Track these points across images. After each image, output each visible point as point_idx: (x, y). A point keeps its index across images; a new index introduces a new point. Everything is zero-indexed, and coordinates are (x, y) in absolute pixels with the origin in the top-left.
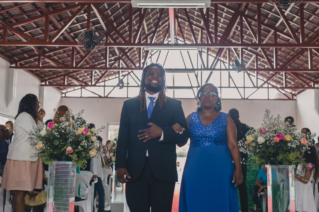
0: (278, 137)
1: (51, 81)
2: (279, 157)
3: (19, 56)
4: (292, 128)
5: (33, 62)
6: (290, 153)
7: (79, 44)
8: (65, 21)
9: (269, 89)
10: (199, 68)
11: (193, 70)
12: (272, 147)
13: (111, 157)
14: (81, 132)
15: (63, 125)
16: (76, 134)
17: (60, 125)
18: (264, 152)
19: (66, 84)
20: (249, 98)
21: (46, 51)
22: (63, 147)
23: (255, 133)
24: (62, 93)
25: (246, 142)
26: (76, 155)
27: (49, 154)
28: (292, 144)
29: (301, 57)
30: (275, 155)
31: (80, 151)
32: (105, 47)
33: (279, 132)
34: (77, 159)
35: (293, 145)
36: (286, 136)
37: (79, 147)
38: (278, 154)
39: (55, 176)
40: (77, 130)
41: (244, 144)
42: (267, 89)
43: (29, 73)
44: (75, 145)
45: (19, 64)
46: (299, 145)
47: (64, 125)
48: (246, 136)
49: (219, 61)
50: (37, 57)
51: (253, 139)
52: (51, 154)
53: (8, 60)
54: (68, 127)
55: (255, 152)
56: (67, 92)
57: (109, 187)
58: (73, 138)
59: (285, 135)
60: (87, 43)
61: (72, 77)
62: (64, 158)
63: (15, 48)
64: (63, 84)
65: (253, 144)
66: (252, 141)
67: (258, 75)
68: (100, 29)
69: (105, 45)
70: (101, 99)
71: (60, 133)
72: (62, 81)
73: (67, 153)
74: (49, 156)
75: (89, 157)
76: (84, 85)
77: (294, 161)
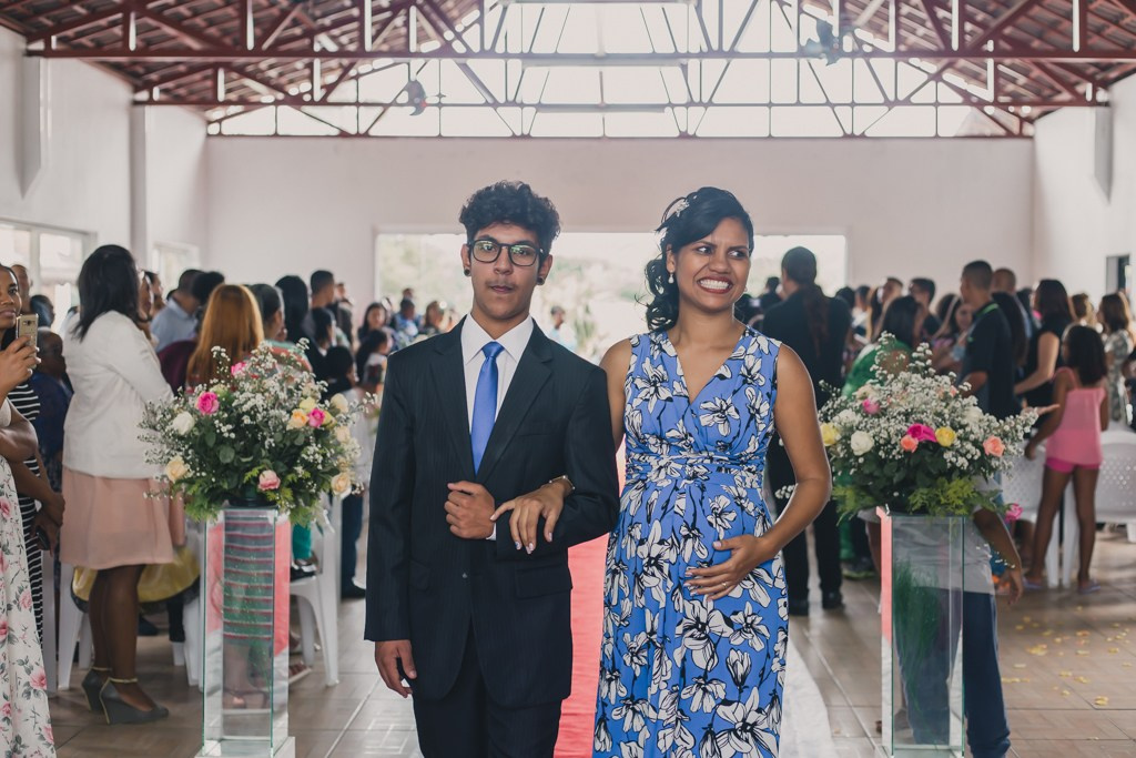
0: (914, 436)
1: (170, 85)
2: (915, 496)
3: (56, 13)
4: (958, 405)
5: (104, 29)
6: (950, 481)
14: (301, 420)
15: (245, 402)
16: (288, 428)
19: (221, 96)
20: (867, 134)
22: (249, 469)
24: (210, 122)
26: (288, 493)
27: (206, 491)
28: (956, 456)
31: (301, 479)
33: (917, 417)
34: (293, 506)
35: (962, 462)
36: (939, 430)
37: (299, 469)
38: (914, 485)
39: (226, 547)
40: (290, 412)
42: (932, 108)
44: (284, 462)
45: (59, 40)
46: (980, 458)
47: (249, 403)
50: (119, 16)
51: (838, 437)
52: (210, 490)
53: (17, 28)
56: (227, 117)
58: (279, 437)
59: (938, 427)
61: (242, 71)
64: (210, 100)
65: (839, 449)
66: (835, 440)
70: (345, 142)
72: (209, 83)
73: (259, 487)
74: (205, 495)
76: (287, 98)
77: (962, 509)
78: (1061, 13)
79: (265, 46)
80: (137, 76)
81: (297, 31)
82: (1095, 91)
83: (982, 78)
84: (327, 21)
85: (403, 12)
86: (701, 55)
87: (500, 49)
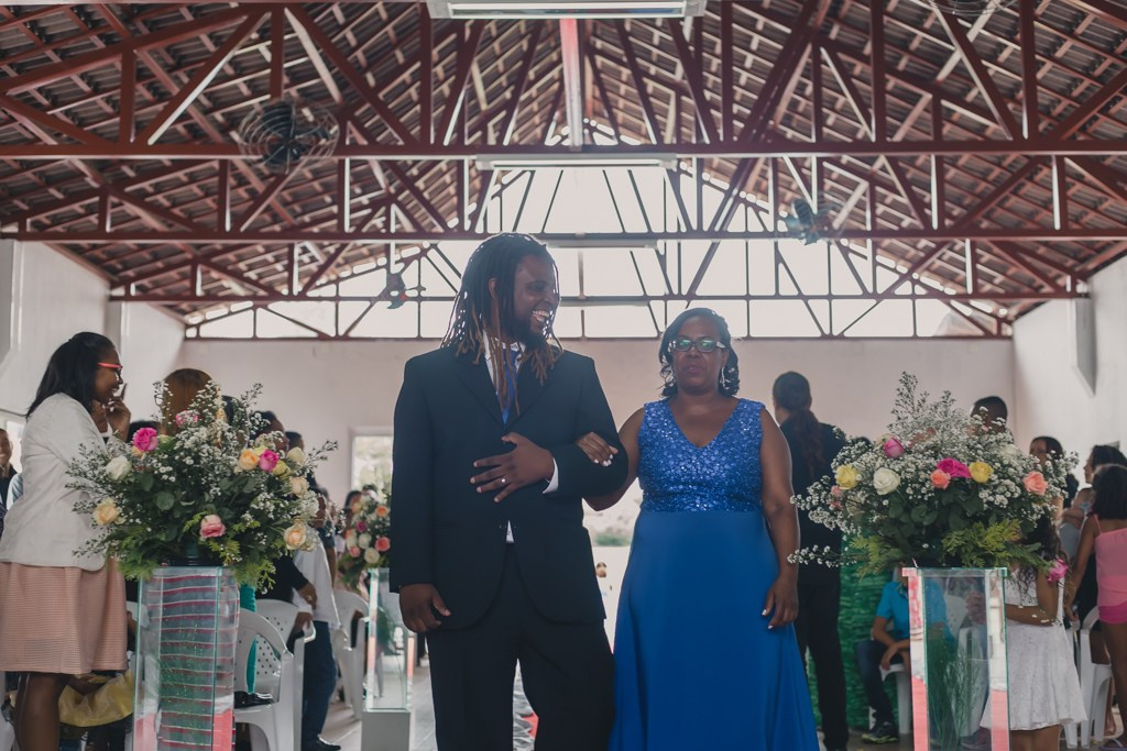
0: (945, 471)
1: (145, 282)
2: (949, 539)
3: (32, 197)
4: (993, 438)
5: (80, 216)
6: (987, 525)
7: (243, 150)
8: (193, 70)
9: (917, 301)
10: (669, 230)
11: (649, 237)
12: (925, 506)
13: (363, 551)
14: (251, 462)
15: (188, 438)
16: (236, 470)
17: (178, 439)
18: (896, 522)
19: (199, 292)
20: (846, 334)
21: (128, 177)
22: (190, 517)
23: (864, 457)
24: (188, 326)
25: (833, 488)
26: (235, 546)
27: (141, 543)
28: (994, 494)
29: (1029, 188)
30: (937, 532)
31: (249, 530)
32: (336, 159)
33: (947, 451)
34: (239, 559)
35: (1000, 499)
36: (972, 464)
37: (247, 516)
38: (946, 529)
39: (164, 619)
40: (238, 457)
41: (826, 495)
42: (910, 301)
43: (68, 257)
44: (231, 509)
45: (33, 224)
46: (1020, 497)
47: (192, 438)
48: (836, 468)
49: (742, 206)
50: (96, 199)
51: (859, 477)
52: (147, 544)
54: (206, 447)
55: (865, 525)
56: (205, 321)
57: (357, 655)
58: (225, 483)
59: (970, 461)
60: (273, 148)
61: (222, 268)
62: (192, 554)
63: (16, 166)
64: (188, 293)
65: (859, 494)
66: (854, 484)
67: (879, 251)
68: (317, 96)
69: (335, 154)
70: (324, 345)
71: (179, 468)
72: (187, 283)
73: (203, 538)
74: (139, 548)
75: (283, 548)
76: (265, 295)
77: (1003, 554)
78: (1039, 202)
79: (243, 229)
80: (114, 271)
81: (277, 228)
82: (1074, 284)
83: (959, 278)
84: (307, 218)
85: (383, 209)
86: (678, 235)
87: (479, 229)
